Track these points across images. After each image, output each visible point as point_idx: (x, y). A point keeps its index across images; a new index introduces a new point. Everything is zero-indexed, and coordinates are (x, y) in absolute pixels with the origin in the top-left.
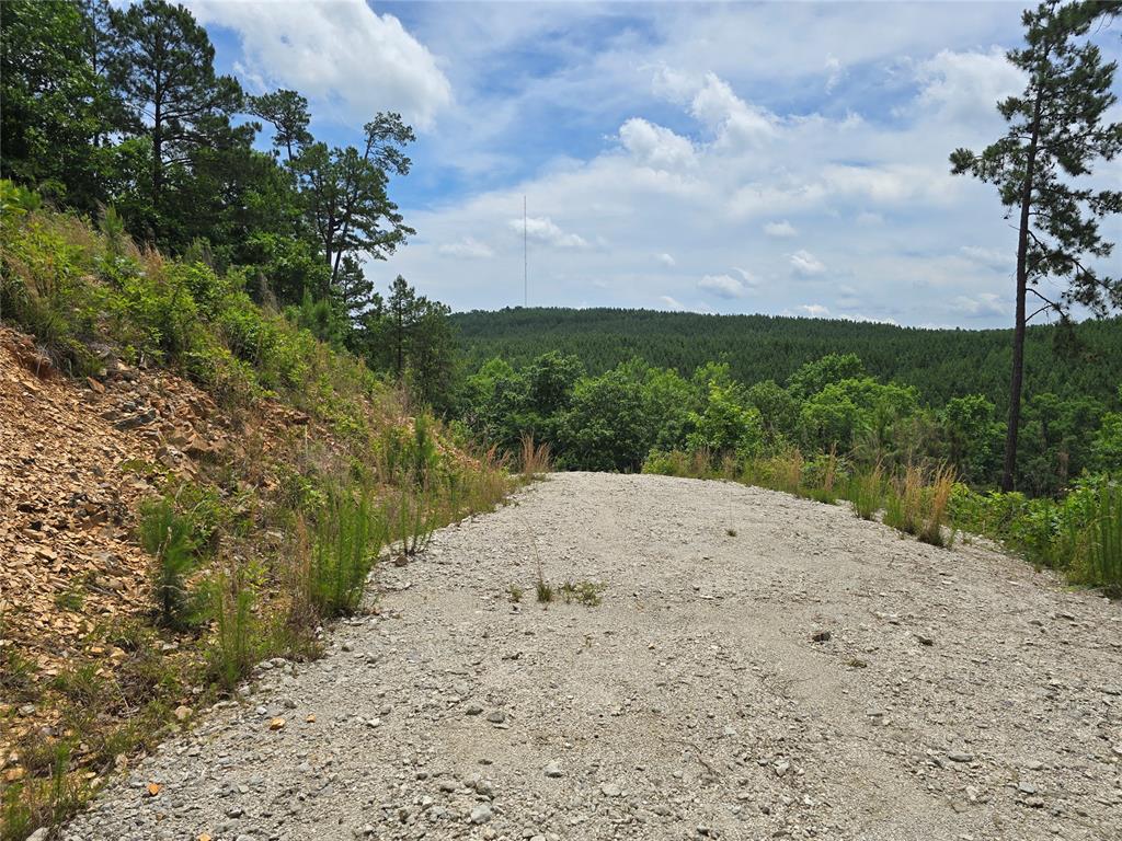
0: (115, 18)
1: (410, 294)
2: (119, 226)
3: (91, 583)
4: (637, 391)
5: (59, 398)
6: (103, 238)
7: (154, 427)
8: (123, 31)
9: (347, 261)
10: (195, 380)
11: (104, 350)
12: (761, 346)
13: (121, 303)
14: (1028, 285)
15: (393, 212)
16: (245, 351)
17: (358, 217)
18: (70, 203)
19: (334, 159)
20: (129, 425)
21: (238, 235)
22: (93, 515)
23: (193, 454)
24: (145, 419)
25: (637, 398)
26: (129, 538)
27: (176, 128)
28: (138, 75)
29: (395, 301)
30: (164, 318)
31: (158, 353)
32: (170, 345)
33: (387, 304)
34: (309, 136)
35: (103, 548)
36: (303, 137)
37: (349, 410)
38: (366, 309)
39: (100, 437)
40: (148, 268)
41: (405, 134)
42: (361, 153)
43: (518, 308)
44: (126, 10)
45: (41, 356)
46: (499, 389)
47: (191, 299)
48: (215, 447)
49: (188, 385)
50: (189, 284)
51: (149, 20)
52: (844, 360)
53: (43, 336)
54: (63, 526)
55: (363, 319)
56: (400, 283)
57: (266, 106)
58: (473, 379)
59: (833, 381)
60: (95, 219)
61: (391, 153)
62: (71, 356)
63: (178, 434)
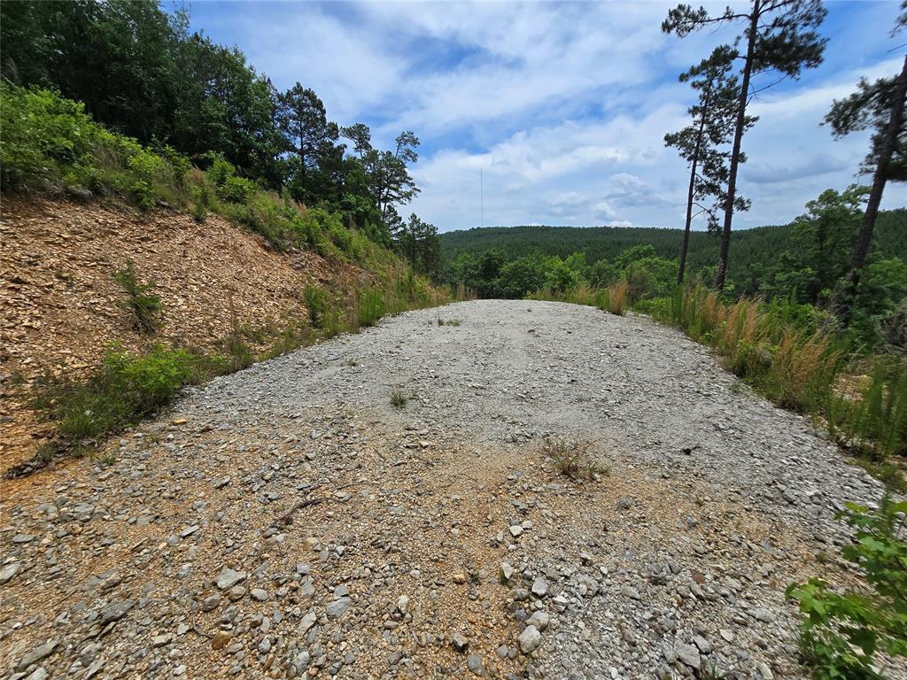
0: (280, 97)
1: (418, 222)
2: (289, 196)
3: (290, 314)
4: (533, 268)
5: (275, 259)
6: (283, 201)
7: (306, 270)
8: (284, 104)
9: (389, 207)
10: (322, 256)
11: (287, 243)
12: (606, 243)
13: (293, 225)
14: (694, 201)
15: (410, 182)
16: (339, 243)
17: (392, 185)
18: (270, 187)
19: (380, 158)
20: (298, 269)
21: (340, 198)
22: (290, 295)
23: (321, 280)
24: (303, 267)
25: (533, 271)
26: (300, 303)
27: (311, 148)
28: (292, 123)
29: (411, 225)
30: (307, 231)
31: (306, 244)
32: (310, 241)
33: (408, 227)
34: (370, 146)
35: (293, 305)
36: (367, 147)
37: (383, 270)
38: (399, 230)
39: (288, 272)
40: (301, 212)
41: (415, 142)
42: (394, 154)
43: (478, 228)
44: (285, 94)
45: (267, 244)
46: (466, 268)
47: (317, 223)
48: (329, 279)
49: (319, 257)
50: (316, 218)
51: (296, 97)
52: (645, 248)
53: (267, 237)
54: (280, 297)
55: (397, 235)
56: (414, 216)
57: (350, 133)
58: (453, 264)
59: (638, 259)
60: (280, 192)
61: (409, 152)
62: (276, 244)
63: (315, 273)
